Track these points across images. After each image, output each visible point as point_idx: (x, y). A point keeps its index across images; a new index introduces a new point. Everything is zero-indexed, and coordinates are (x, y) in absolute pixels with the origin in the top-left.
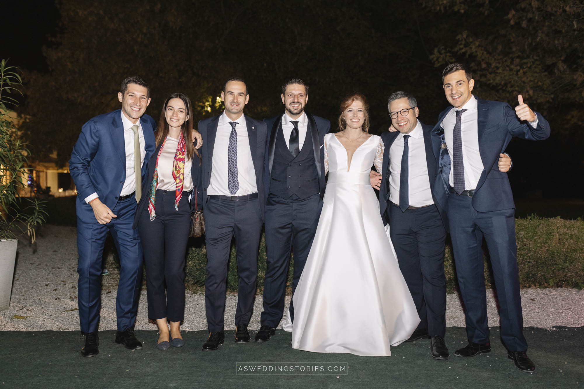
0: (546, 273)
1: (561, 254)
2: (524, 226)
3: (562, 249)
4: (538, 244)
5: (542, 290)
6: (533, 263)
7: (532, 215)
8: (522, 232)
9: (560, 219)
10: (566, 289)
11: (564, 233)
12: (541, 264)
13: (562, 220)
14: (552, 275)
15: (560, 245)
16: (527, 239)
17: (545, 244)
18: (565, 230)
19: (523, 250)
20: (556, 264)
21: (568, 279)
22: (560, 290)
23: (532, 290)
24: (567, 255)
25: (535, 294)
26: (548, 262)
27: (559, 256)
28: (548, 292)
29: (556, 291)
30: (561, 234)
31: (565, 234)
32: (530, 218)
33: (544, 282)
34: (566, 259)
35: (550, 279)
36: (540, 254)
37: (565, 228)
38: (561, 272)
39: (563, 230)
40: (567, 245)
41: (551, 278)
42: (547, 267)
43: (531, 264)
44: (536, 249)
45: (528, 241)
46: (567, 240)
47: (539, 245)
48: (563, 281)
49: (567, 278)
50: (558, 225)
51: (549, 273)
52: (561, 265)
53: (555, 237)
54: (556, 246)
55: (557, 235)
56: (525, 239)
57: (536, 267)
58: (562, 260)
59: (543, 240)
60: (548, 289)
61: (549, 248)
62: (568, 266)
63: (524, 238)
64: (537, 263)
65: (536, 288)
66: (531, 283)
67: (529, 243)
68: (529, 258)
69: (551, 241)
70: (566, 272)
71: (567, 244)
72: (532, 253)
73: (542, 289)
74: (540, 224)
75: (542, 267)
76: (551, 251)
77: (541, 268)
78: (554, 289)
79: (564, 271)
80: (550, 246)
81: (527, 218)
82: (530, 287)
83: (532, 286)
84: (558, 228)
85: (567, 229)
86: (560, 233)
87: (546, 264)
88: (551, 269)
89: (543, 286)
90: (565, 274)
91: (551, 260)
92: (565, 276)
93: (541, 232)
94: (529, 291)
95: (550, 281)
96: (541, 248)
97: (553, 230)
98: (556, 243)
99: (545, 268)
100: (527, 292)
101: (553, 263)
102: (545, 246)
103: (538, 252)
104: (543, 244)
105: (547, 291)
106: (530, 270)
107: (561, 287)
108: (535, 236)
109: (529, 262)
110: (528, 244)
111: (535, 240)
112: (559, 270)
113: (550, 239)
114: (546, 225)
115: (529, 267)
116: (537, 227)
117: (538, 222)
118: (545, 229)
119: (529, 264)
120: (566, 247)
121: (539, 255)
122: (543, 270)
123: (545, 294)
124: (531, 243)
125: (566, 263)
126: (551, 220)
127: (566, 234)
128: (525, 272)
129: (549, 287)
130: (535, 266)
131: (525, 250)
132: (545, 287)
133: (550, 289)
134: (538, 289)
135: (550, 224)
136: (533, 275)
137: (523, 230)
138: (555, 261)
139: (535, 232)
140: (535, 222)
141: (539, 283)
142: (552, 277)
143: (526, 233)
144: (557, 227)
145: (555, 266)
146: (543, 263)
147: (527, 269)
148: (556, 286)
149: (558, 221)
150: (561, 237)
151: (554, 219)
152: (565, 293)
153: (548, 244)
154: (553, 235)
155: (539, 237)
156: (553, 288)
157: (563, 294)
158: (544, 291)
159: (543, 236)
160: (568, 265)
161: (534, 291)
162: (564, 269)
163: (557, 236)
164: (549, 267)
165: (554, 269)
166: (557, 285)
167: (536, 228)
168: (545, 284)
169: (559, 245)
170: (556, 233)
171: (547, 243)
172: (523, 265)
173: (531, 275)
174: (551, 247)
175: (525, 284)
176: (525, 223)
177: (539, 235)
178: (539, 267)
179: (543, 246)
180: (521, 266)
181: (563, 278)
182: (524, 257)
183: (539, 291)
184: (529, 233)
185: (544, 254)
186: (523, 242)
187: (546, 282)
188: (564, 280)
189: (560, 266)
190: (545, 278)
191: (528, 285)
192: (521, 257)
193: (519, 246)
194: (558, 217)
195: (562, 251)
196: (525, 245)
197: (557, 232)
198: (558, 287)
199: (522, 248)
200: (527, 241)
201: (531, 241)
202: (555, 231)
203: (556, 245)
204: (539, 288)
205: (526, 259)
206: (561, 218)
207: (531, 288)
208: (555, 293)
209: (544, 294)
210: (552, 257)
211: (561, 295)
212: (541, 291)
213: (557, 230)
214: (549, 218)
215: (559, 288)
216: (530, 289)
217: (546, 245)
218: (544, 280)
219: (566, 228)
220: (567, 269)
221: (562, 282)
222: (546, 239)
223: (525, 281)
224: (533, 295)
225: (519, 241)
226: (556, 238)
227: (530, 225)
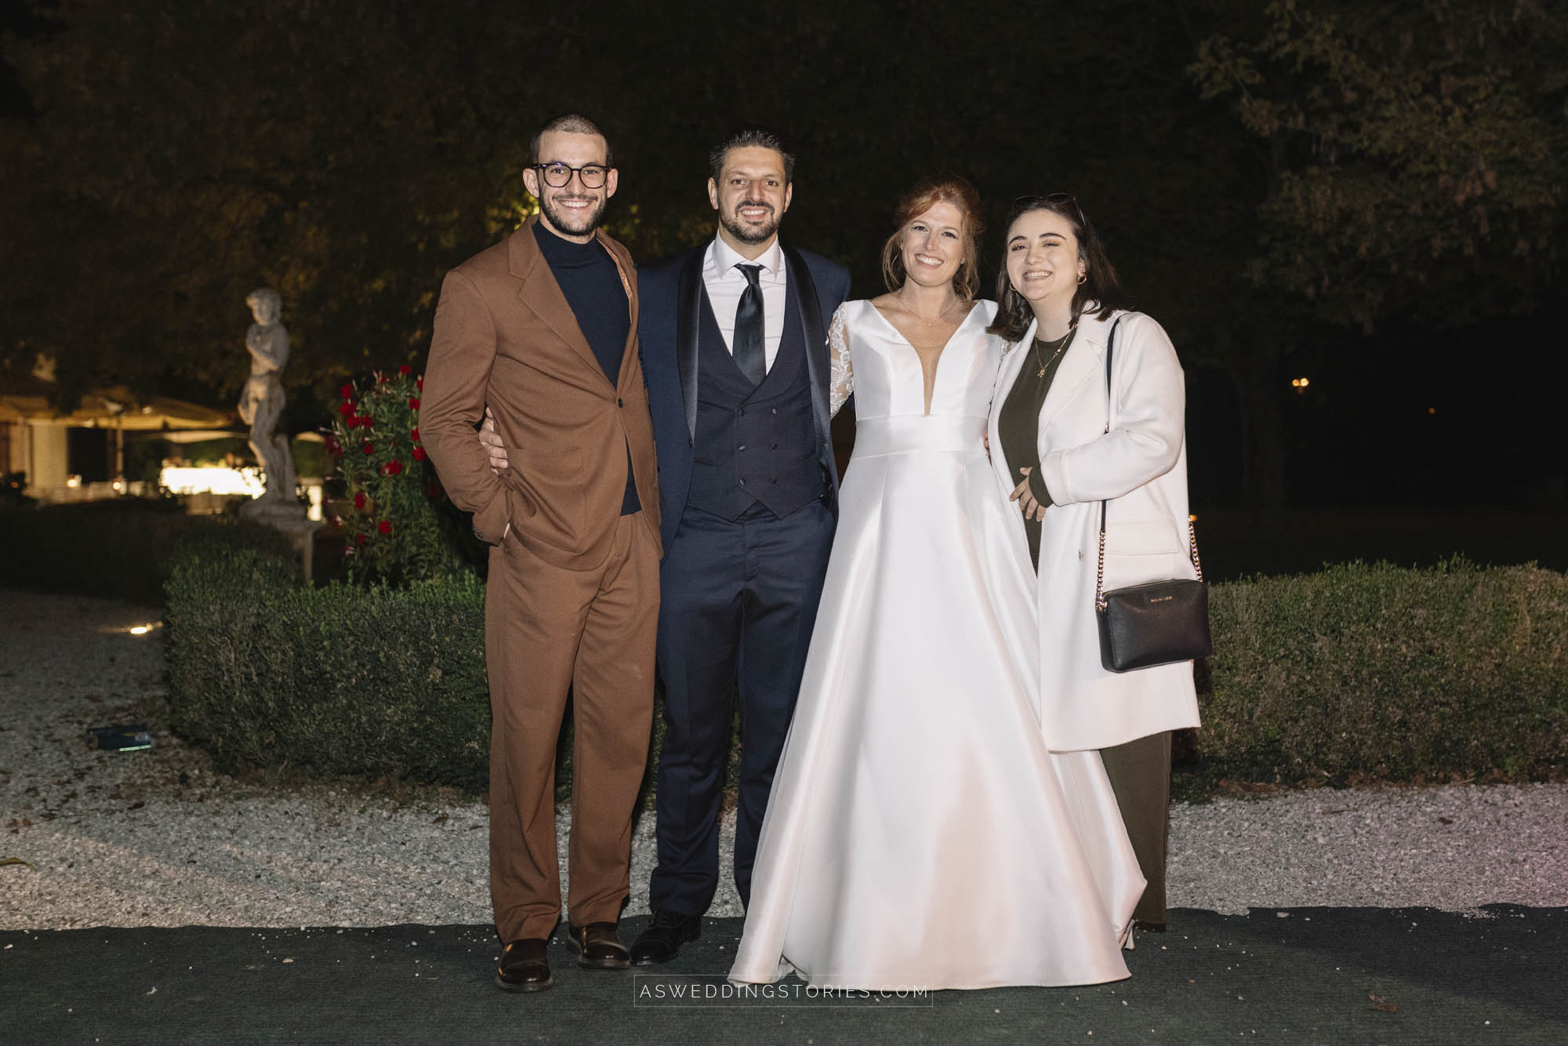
0: (1496, 738)
1: (1538, 677)
2: (1427, 593)
3: (1543, 663)
4: (1469, 647)
5: (1484, 791)
6: (1453, 705)
7: (1455, 559)
8: (1420, 611)
9: (1535, 569)
10: (1558, 785)
11: (1548, 613)
12: (1478, 708)
13: (1544, 571)
14: (1512, 745)
15: (1537, 649)
16: (1434, 631)
17: (1491, 648)
18: (1552, 604)
19: (1422, 664)
20: (1524, 710)
21: (1563, 755)
22: (1536, 789)
23: (1452, 791)
24: (1558, 679)
25: (1457, 803)
26: (1499, 703)
27: (1533, 685)
28: (1498, 798)
29: (1525, 794)
30: (1539, 617)
31: (1552, 615)
32: (1445, 566)
33: (1490, 765)
34: (1556, 693)
35: (1508, 756)
36: (1476, 680)
37: (1551, 598)
38: (1540, 734)
39: (1544, 602)
40: (1559, 650)
41: (1508, 751)
42: (1499, 719)
43: (1447, 710)
44: (1464, 663)
45: (1439, 639)
46: (1557, 634)
47: (1472, 650)
48: (1549, 761)
49: (1561, 753)
50: (1529, 590)
51: (1504, 738)
52: (1540, 713)
53: (1521, 627)
54: (1526, 654)
55: (1528, 618)
56: (1429, 632)
57: (1464, 717)
58: (1544, 697)
59: (1485, 634)
60: (1501, 785)
61: (1504, 659)
62: (1561, 716)
63: (1427, 629)
64: (1466, 707)
65: (1466, 785)
66: (1448, 768)
67: (1443, 645)
68: (1443, 689)
69: (1510, 637)
70: (1557, 734)
71: (1559, 646)
72: (1451, 676)
73: (1485, 787)
74: (1475, 585)
75: (1483, 719)
76: (1509, 669)
77: (1477, 720)
78: (1521, 788)
79: (1548, 731)
80: (1506, 655)
81: (1436, 569)
82: (1446, 781)
83: (1456, 776)
84: (1530, 598)
85: (1559, 598)
86: (1537, 613)
87: (1494, 708)
88: (1508, 724)
89: (1490, 777)
90: (1552, 738)
91: (1508, 696)
92: (1555, 745)
93: (1478, 611)
94: (1442, 794)
95: (1508, 761)
96: (1478, 658)
97: (1515, 602)
98: (1526, 644)
99: (1490, 724)
100: (1435, 795)
101: (1514, 705)
102: (1490, 654)
103: (1470, 672)
104: (1484, 648)
105: (1496, 795)
106: (1445, 728)
107: (1544, 779)
108: (1460, 623)
109: (1442, 704)
110: (1438, 649)
111: (1460, 634)
112: (1533, 729)
113: (1505, 631)
114: (1495, 589)
115: (1442, 717)
116: (1467, 596)
117: (1470, 578)
118: (1490, 599)
119: (1441, 709)
120: (1556, 656)
121: (1473, 682)
122: (1484, 728)
123: (1490, 801)
124: (1446, 643)
125: (1556, 705)
126: (1512, 571)
127: (1555, 615)
128: (1431, 737)
129: (1505, 779)
130: (1461, 717)
131: (1430, 666)
132: (1493, 783)
133: (1508, 786)
134: (1473, 786)
135: (1505, 584)
136: (1457, 743)
137: (1422, 604)
138: (1522, 699)
139: (1460, 612)
140: (1463, 577)
141: (1475, 767)
142: (1511, 748)
143: (1434, 615)
144: (1527, 595)
145: (1520, 715)
146: (1486, 706)
147: (1436, 726)
148: (1528, 777)
149: (1532, 577)
150: (1539, 625)
151: (1519, 571)
152: (1550, 799)
153: (1502, 649)
154: (1516, 620)
155: (1473, 624)
156: (1519, 784)
157: (1542, 804)
158: (1489, 792)
159: (1486, 622)
160: (1562, 712)
161: (1456, 795)
162: (1550, 724)
163: (1529, 623)
164: (1503, 720)
165: (1518, 726)
166: (1530, 774)
167: (1462, 598)
168: (1495, 770)
169: (1533, 649)
170: (1525, 612)
171: (1496, 643)
172: (1423, 714)
173: (1447, 744)
174: (1508, 658)
175: (1431, 770)
176: (1430, 584)
177: (1472, 621)
178: (1472, 719)
179: (1485, 653)
180: (1416, 715)
181: (1548, 751)
182: (1425, 687)
183: (1474, 793)
184: (1442, 615)
185: (1489, 679)
186: (1423, 639)
187: (1498, 766)
188: (1553, 758)
189: (1537, 716)
190: (1492, 751)
191: (1441, 775)
192: (1415, 689)
193: (1410, 655)
194: (1530, 565)
195: (1542, 670)
196: (1431, 652)
197: (1529, 611)
198: (1532, 780)
199: (1420, 661)
200: (1435, 639)
201: (1446, 636)
202: (1523, 608)
203: (1523, 650)
204: (1473, 782)
205: (1432, 694)
206: (1540, 567)
207: (1452, 782)
208: (1521, 798)
209: (1486, 802)
210: (1514, 688)
211: (1535, 805)
212: (1480, 794)
213: (1529, 604)
214: (1507, 568)
215: (1538, 785)
216: (1446, 787)
217: (1493, 651)
218: (1489, 759)
219: (1556, 599)
220: (1558, 723)
221: (1546, 764)
222: (1493, 632)
223: (1432, 763)
224: (1453, 804)
225: (1409, 636)
226: (1525, 629)
227: (1444, 590)
